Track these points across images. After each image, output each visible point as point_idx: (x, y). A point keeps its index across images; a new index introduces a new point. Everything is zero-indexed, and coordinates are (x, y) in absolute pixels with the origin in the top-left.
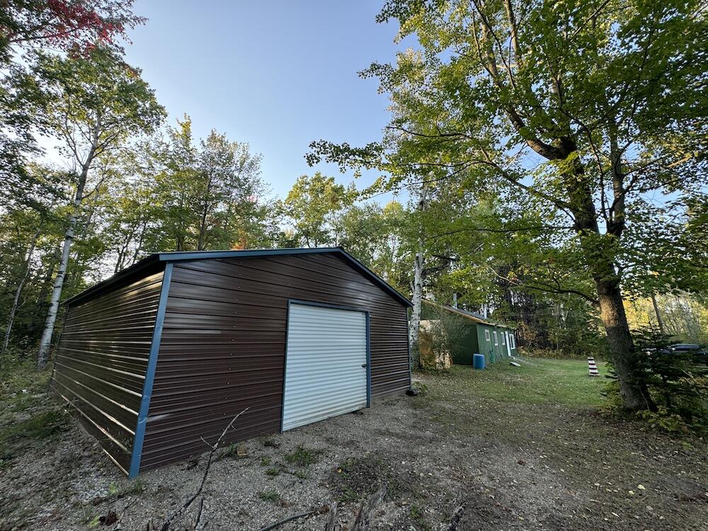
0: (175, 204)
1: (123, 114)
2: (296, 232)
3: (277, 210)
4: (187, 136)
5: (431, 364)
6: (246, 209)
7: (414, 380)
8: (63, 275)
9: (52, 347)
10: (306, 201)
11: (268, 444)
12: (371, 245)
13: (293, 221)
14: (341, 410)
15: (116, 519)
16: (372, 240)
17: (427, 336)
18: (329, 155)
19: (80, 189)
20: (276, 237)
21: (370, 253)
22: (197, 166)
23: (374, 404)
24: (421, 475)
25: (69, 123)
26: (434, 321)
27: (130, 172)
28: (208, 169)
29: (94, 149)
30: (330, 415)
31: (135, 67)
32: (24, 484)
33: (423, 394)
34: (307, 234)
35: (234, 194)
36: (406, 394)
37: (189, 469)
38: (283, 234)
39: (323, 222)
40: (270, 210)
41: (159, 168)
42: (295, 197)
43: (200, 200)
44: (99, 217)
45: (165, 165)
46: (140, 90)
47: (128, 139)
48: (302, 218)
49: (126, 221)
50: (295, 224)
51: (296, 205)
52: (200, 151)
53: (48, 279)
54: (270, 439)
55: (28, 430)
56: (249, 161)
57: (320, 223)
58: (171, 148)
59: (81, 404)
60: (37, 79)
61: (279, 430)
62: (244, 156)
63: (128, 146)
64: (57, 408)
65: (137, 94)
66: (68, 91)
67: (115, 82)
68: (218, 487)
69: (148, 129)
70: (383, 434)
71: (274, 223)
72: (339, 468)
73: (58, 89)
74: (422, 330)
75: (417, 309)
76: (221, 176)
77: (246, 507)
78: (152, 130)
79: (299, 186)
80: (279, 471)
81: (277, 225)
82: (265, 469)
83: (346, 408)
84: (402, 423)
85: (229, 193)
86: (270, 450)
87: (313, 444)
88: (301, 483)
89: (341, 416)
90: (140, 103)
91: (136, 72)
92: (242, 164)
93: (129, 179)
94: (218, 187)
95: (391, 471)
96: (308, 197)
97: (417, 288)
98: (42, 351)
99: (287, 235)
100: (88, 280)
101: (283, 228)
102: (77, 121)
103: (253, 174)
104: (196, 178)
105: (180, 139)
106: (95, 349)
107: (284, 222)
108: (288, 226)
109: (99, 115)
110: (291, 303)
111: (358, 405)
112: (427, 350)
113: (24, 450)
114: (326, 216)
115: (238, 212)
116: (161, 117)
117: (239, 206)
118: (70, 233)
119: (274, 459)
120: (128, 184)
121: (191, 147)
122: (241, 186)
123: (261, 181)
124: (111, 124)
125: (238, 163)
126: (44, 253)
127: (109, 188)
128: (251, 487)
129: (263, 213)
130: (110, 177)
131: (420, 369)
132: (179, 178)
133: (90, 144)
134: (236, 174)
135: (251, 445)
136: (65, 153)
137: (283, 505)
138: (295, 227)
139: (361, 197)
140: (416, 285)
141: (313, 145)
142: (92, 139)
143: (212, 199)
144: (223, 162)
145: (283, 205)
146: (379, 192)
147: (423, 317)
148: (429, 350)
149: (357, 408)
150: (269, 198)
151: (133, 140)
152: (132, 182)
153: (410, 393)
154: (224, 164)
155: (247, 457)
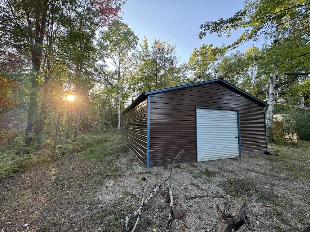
0: (146, 75)
1: (126, 45)
2: (194, 77)
3: (185, 68)
4: (146, 46)
5: (281, 139)
6: (172, 71)
7: (269, 147)
8: (119, 105)
9: (121, 128)
10: (198, 60)
11: (192, 166)
12: (236, 76)
13: (193, 72)
14: (225, 157)
15: (146, 180)
16: (238, 73)
17: (279, 124)
18: (211, 29)
19: (119, 76)
20: (185, 81)
21: (236, 80)
22: (151, 57)
23: (243, 156)
24: (279, 195)
25: (113, 54)
26: (284, 115)
27: (131, 66)
28: (156, 57)
29: (120, 61)
30: (219, 158)
31: (126, 24)
32: (122, 164)
33: (277, 155)
34: (200, 77)
35: (166, 65)
36: (264, 153)
37: (164, 169)
38: (188, 79)
39: (208, 69)
40: (182, 69)
41: (139, 61)
42: (193, 60)
43: (154, 71)
44: (125, 85)
45: (141, 60)
46: (129, 33)
47: (128, 54)
48: (197, 70)
49: (133, 85)
50: (194, 73)
51: (194, 64)
52: (152, 50)
53: (116, 107)
54: (193, 164)
55: (120, 150)
56: (171, 48)
57: (206, 70)
58: (142, 53)
59: (131, 144)
60: (103, 41)
61: (196, 161)
62: (168, 47)
63: (129, 56)
64: (125, 145)
65: (128, 35)
66: (110, 42)
67: (121, 33)
68: (175, 177)
69: (134, 48)
70: (251, 171)
71: (184, 75)
72: (227, 181)
73: (108, 43)
74: (275, 120)
75: (270, 108)
76: (160, 59)
77: (187, 187)
78: (135, 47)
79: (194, 54)
80: (198, 176)
81: (186, 75)
82: (192, 175)
83: (227, 156)
84: (263, 168)
85: (164, 65)
86: (193, 168)
87: (213, 169)
88: (209, 183)
89: (225, 159)
90: (130, 38)
91: (127, 26)
92: (168, 51)
93: (131, 69)
94: (160, 64)
95: (258, 189)
96: (199, 58)
97: (271, 96)
98: (119, 129)
99: (190, 79)
100: (126, 107)
101: (188, 76)
102: (115, 52)
103: (173, 54)
104: (151, 62)
105: (144, 47)
106: (131, 127)
107: (188, 73)
108: (190, 75)
109: (119, 47)
110: (197, 108)
111: (234, 156)
112: (278, 131)
113: (120, 155)
114: (209, 66)
115: (168, 73)
116: (137, 41)
117: (169, 70)
118: (119, 91)
119: (196, 172)
120: (131, 71)
121: (148, 50)
122: (168, 61)
123: (177, 56)
124: (123, 50)
125: (166, 51)
126: (114, 99)
127: (126, 74)
128: (187, 180)
129: (179, 71)
130: (126, 70)
131: (273, 141)
132: (146, 64)
133: (119, 59)
134: (166, 56)
135: (185, 165)
136: (113, 65)
137: (202, 190)
138: (194, 74)
139: (232, 48)
140: (270, 94)
141: (202, 27)
142: (119, 57)
143: (159, 69)
144: (160, 52)
145: (187, 65)
146: (244, 42)
147: (275, 112)
148: (280, 131)
149: (233, 157)
150: (181, 63)
151: (130, 53)
152: (132, 70)
153: (267, 153)
154: (161, 53)
155: (184, 169)
